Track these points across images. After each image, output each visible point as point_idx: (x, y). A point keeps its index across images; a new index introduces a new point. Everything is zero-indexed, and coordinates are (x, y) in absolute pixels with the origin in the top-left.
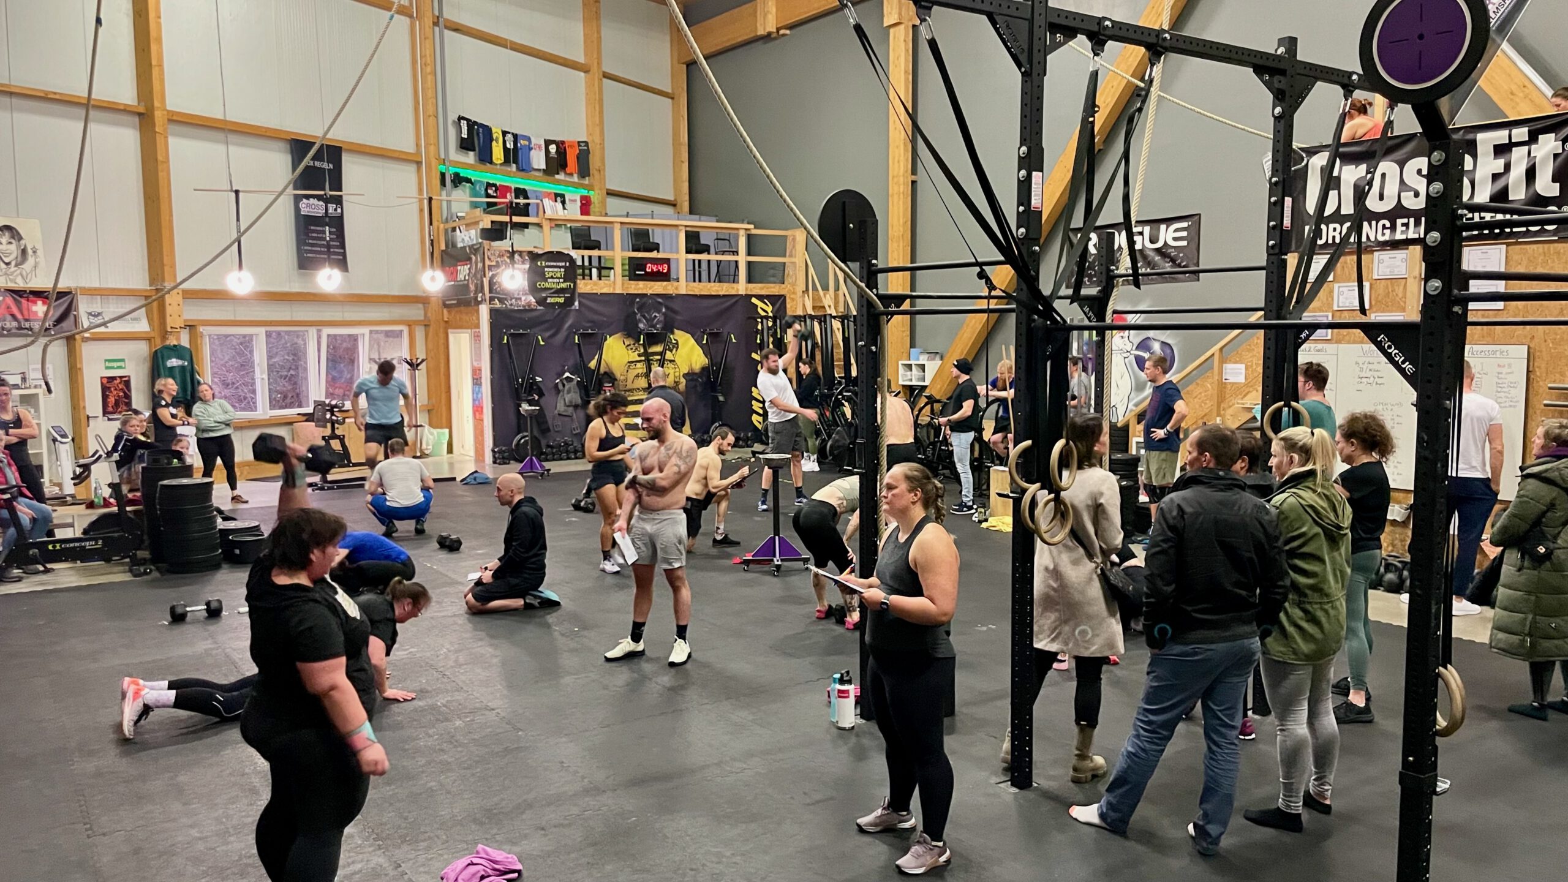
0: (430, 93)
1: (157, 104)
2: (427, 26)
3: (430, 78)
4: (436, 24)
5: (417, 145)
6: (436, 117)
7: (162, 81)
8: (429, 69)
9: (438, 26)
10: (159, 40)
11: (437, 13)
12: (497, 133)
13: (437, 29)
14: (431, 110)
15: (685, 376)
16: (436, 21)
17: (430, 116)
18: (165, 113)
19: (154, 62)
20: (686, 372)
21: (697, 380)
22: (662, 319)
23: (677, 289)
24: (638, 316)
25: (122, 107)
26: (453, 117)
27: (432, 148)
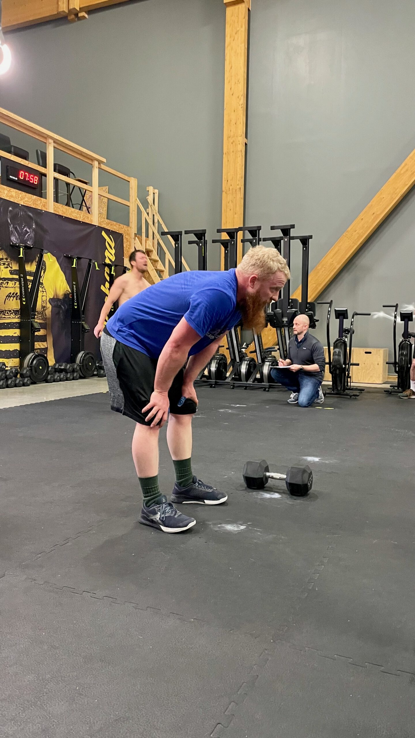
15: (51, 301)
20: (52, 298)
21: (60, 307)
22: (32, 235)
23: (44, 206)
24: (11, 228)
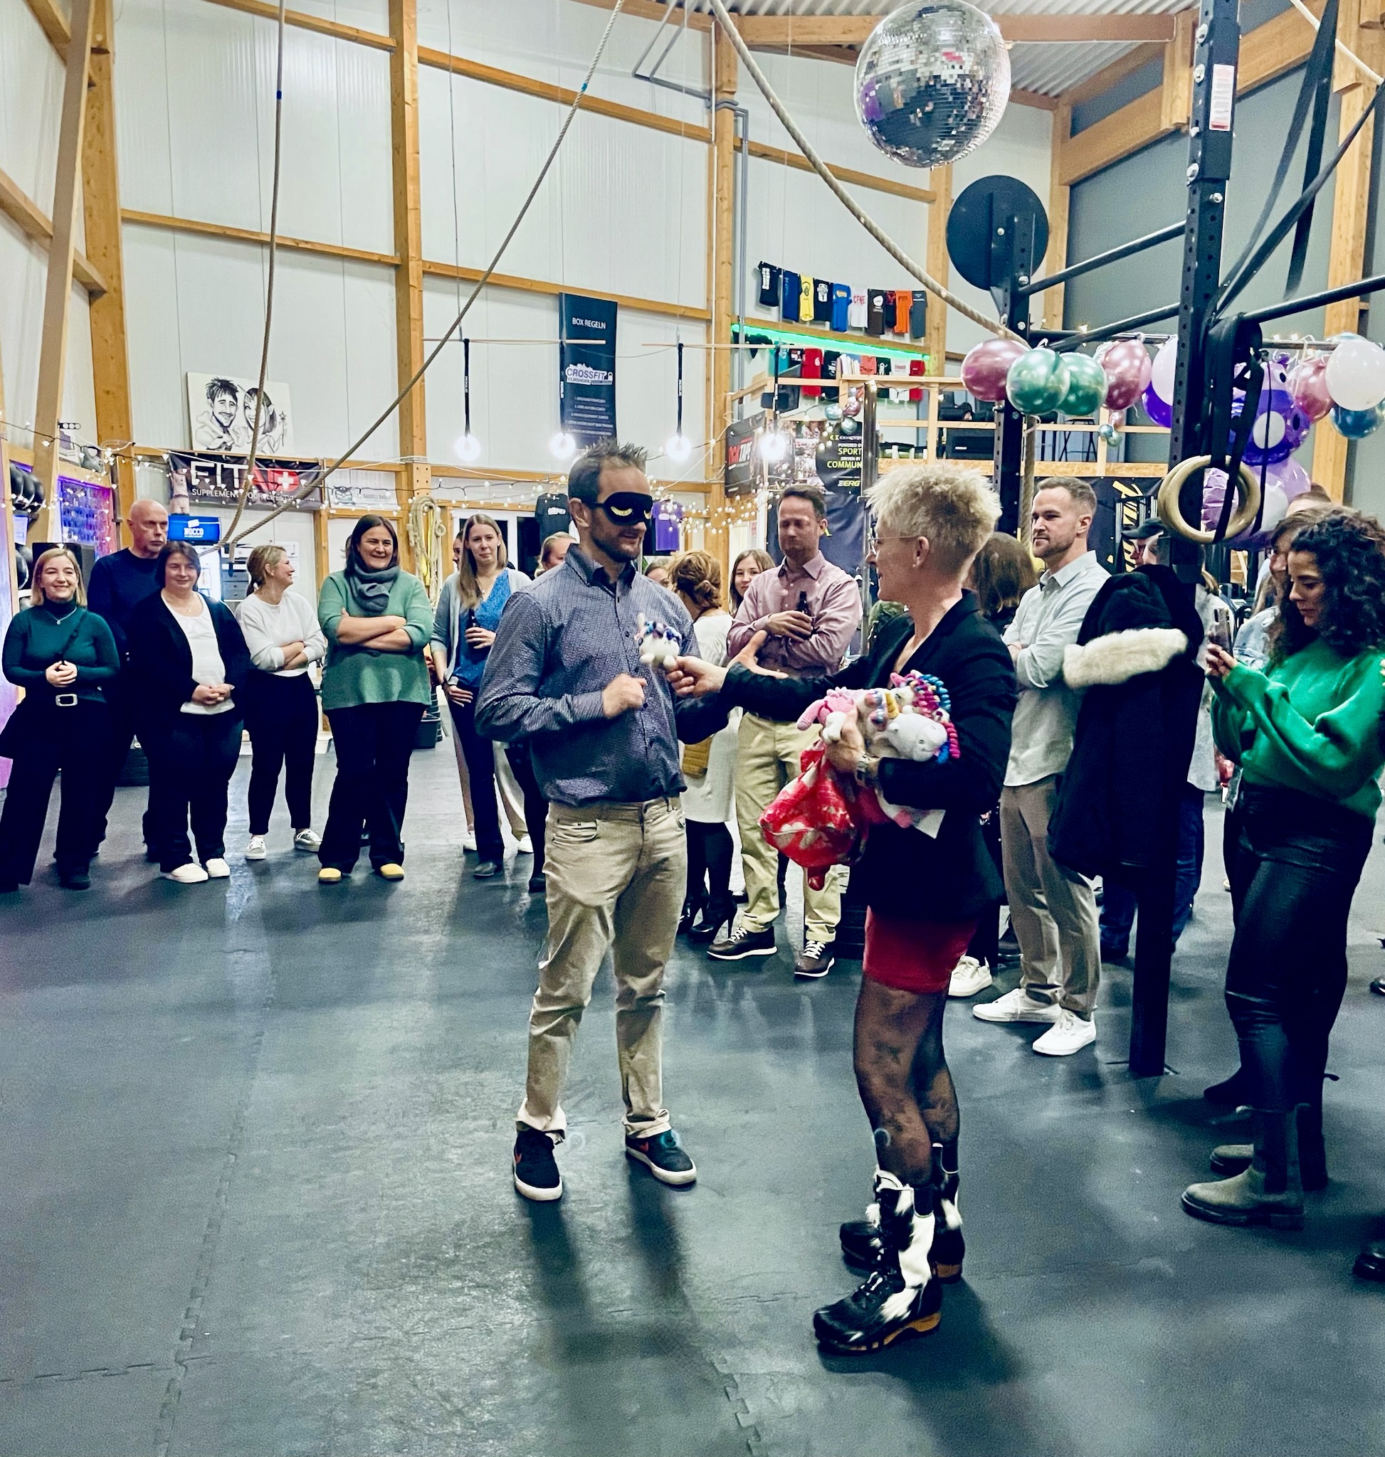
0: (726, 235)
1: (412, 253)
2: (726, 152)
3: (726, 217)
4: (738, 149)
5: (708, 300)
6: (732, 263)
7: (418, 226)
8: (725, 204)
9: (741, 151)
10: (417, 179)
11: (740, 136)
12: (807, 283)
13: (740, 155)
14: (725, 256)
16: (739, 145)
17: (723, 263)
18: (421, 263)
19: (410, 205)
25: (376, 258)
26: (752, 264)
27: (724, 303)
